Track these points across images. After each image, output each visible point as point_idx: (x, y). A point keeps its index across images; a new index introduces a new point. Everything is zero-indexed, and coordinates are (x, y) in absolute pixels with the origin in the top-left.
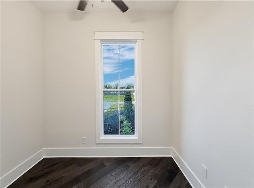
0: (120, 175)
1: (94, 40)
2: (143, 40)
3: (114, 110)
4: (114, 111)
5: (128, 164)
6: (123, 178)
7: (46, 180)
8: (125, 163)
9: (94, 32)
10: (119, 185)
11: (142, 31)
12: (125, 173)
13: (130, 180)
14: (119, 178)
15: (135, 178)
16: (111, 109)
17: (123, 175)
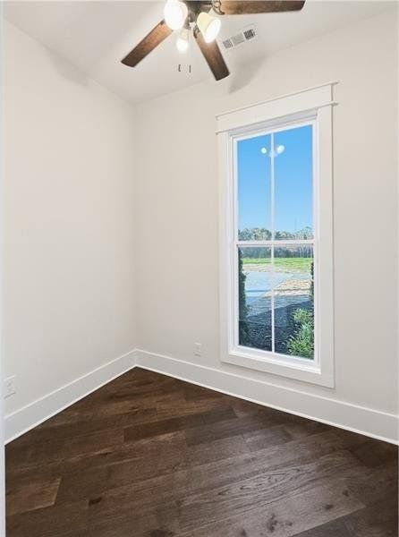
0: (262, 448)
1: (217, 134)
2: (336, 104)
3: (287, 293)
4: (286, 297)
5: (289, 432)
6: (269, 458)
7: (132, 406)
8: (282, 425)
9: (217, 117)
10: (256, 469)
11: (331, 82)
12: (277, 448)
13: (286, 469)
14: (259, 453)
15: (298, 470)
16: (280, 291)
17: (270, 451)
